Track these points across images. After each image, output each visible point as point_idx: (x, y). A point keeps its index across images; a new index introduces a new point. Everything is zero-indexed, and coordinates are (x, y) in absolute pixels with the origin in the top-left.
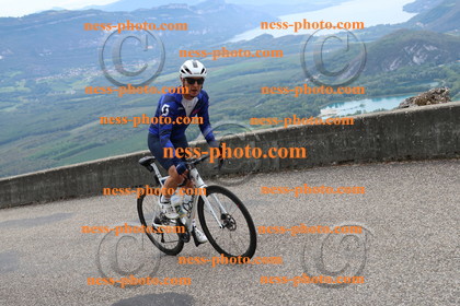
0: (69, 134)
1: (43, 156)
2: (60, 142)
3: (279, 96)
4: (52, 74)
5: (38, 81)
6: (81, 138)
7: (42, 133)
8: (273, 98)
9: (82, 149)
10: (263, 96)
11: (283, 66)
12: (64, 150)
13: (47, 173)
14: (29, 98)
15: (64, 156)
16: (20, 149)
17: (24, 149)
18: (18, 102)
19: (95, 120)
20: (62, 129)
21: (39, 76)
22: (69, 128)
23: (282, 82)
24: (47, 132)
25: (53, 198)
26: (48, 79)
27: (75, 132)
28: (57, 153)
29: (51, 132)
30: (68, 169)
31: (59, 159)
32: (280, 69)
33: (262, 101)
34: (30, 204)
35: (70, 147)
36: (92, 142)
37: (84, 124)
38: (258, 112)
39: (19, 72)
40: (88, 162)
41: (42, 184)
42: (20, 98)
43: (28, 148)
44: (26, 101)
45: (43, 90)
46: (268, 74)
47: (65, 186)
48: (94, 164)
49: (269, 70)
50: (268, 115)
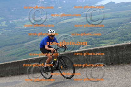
0: (23, 46)
1: (13, 54)
2: (20, 49)
3: (117, 29)
4: (17, 19)
5: (11, 22)
6: (29, 47)
7: (12, 45)
8: (115, 30)
9: (29, 52)
10: (110, 30)
11: (119, 16)
12: (21, 52)
13: (12, 63)
14: (7, 29)
15: (21, 55)
16: (2, 51)
17: (4, 51)
18: (2, 31)
19: (35, 39)
20: (20, 43)
21: (11, 20)
22: (24, 42)
23: (119, 23)
24: (14, 44)
25: (14, 74)
26: (15, 21)
27: (26, 44)
28: (18, 53)
29: (16, 44)
30: (21, 62)
31: (19, 56)
32: (118, 17)
33: (110, 32)
34: (5, 76)
35: (24, 51)
36: (33, 49)
37: (30, 41)
38: (108, 37)
39: (3, 18)
40: (30, 59)
41: (9, 68)
42: (3, 29)
43: (6, 51)
44: (5, 31)
45: (13, 26)
46: (113, 19)
47: (20, 69)
48: (32, 59)
49: (113, 18)
50: (113, 38)
